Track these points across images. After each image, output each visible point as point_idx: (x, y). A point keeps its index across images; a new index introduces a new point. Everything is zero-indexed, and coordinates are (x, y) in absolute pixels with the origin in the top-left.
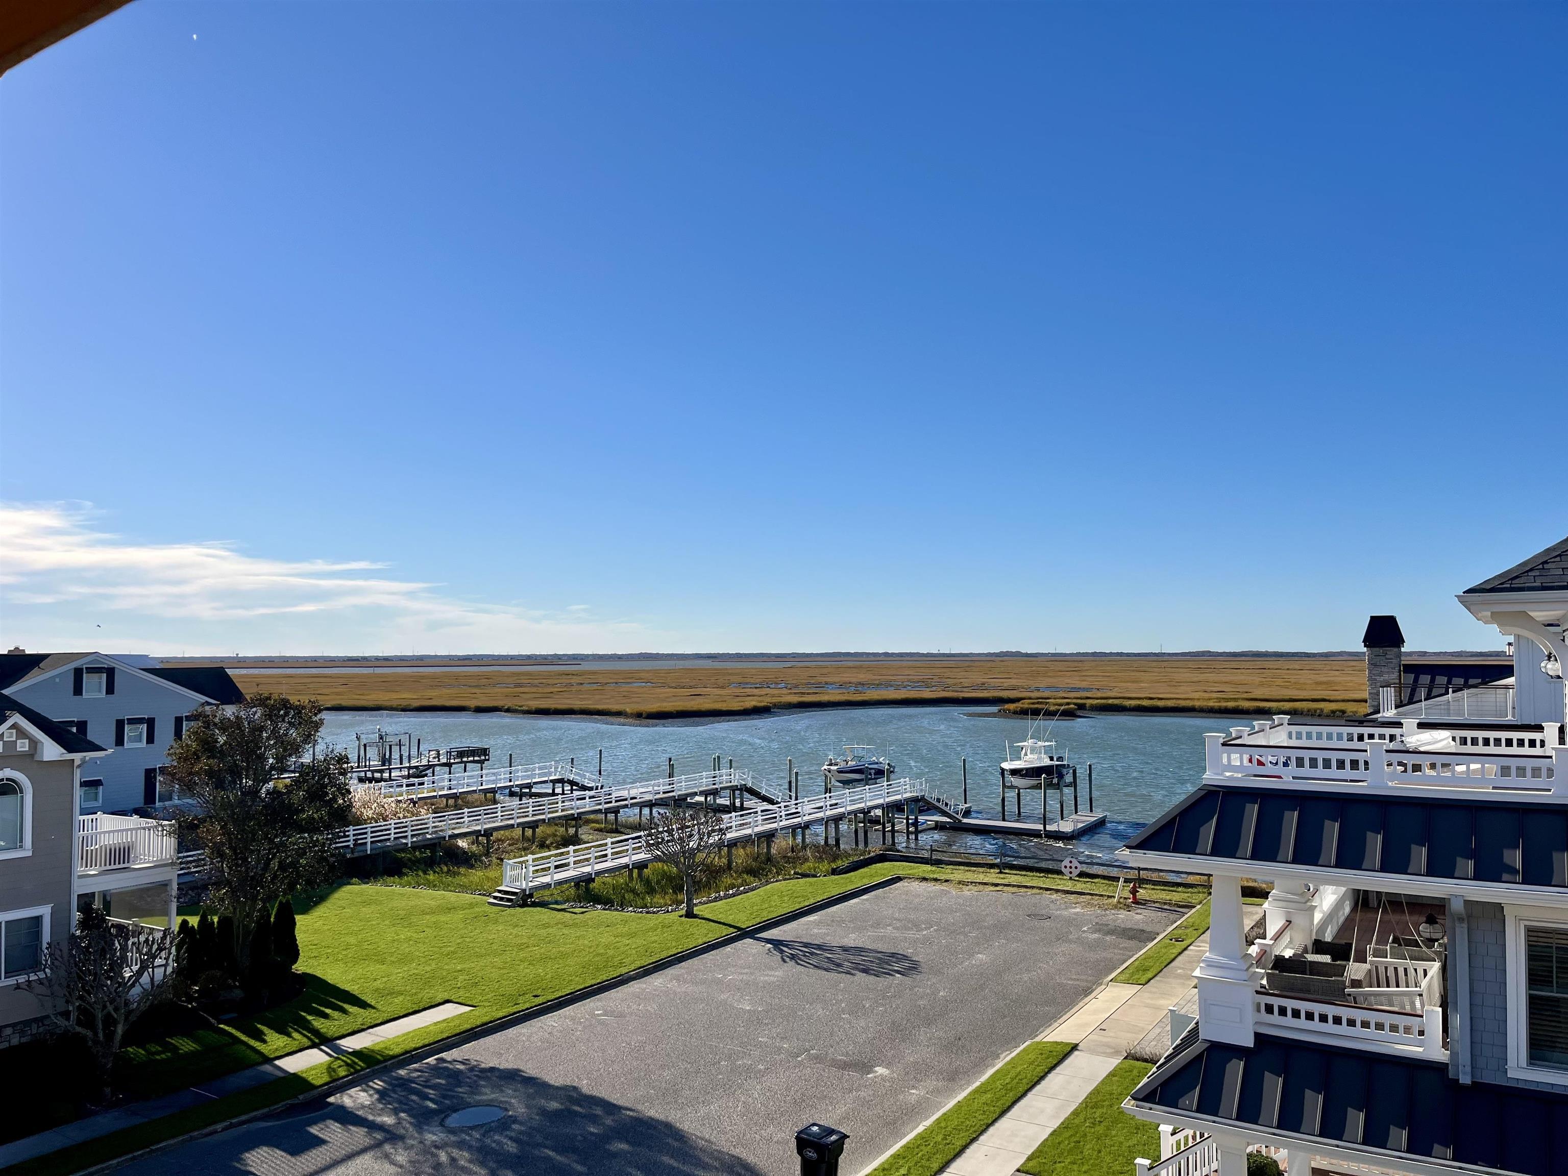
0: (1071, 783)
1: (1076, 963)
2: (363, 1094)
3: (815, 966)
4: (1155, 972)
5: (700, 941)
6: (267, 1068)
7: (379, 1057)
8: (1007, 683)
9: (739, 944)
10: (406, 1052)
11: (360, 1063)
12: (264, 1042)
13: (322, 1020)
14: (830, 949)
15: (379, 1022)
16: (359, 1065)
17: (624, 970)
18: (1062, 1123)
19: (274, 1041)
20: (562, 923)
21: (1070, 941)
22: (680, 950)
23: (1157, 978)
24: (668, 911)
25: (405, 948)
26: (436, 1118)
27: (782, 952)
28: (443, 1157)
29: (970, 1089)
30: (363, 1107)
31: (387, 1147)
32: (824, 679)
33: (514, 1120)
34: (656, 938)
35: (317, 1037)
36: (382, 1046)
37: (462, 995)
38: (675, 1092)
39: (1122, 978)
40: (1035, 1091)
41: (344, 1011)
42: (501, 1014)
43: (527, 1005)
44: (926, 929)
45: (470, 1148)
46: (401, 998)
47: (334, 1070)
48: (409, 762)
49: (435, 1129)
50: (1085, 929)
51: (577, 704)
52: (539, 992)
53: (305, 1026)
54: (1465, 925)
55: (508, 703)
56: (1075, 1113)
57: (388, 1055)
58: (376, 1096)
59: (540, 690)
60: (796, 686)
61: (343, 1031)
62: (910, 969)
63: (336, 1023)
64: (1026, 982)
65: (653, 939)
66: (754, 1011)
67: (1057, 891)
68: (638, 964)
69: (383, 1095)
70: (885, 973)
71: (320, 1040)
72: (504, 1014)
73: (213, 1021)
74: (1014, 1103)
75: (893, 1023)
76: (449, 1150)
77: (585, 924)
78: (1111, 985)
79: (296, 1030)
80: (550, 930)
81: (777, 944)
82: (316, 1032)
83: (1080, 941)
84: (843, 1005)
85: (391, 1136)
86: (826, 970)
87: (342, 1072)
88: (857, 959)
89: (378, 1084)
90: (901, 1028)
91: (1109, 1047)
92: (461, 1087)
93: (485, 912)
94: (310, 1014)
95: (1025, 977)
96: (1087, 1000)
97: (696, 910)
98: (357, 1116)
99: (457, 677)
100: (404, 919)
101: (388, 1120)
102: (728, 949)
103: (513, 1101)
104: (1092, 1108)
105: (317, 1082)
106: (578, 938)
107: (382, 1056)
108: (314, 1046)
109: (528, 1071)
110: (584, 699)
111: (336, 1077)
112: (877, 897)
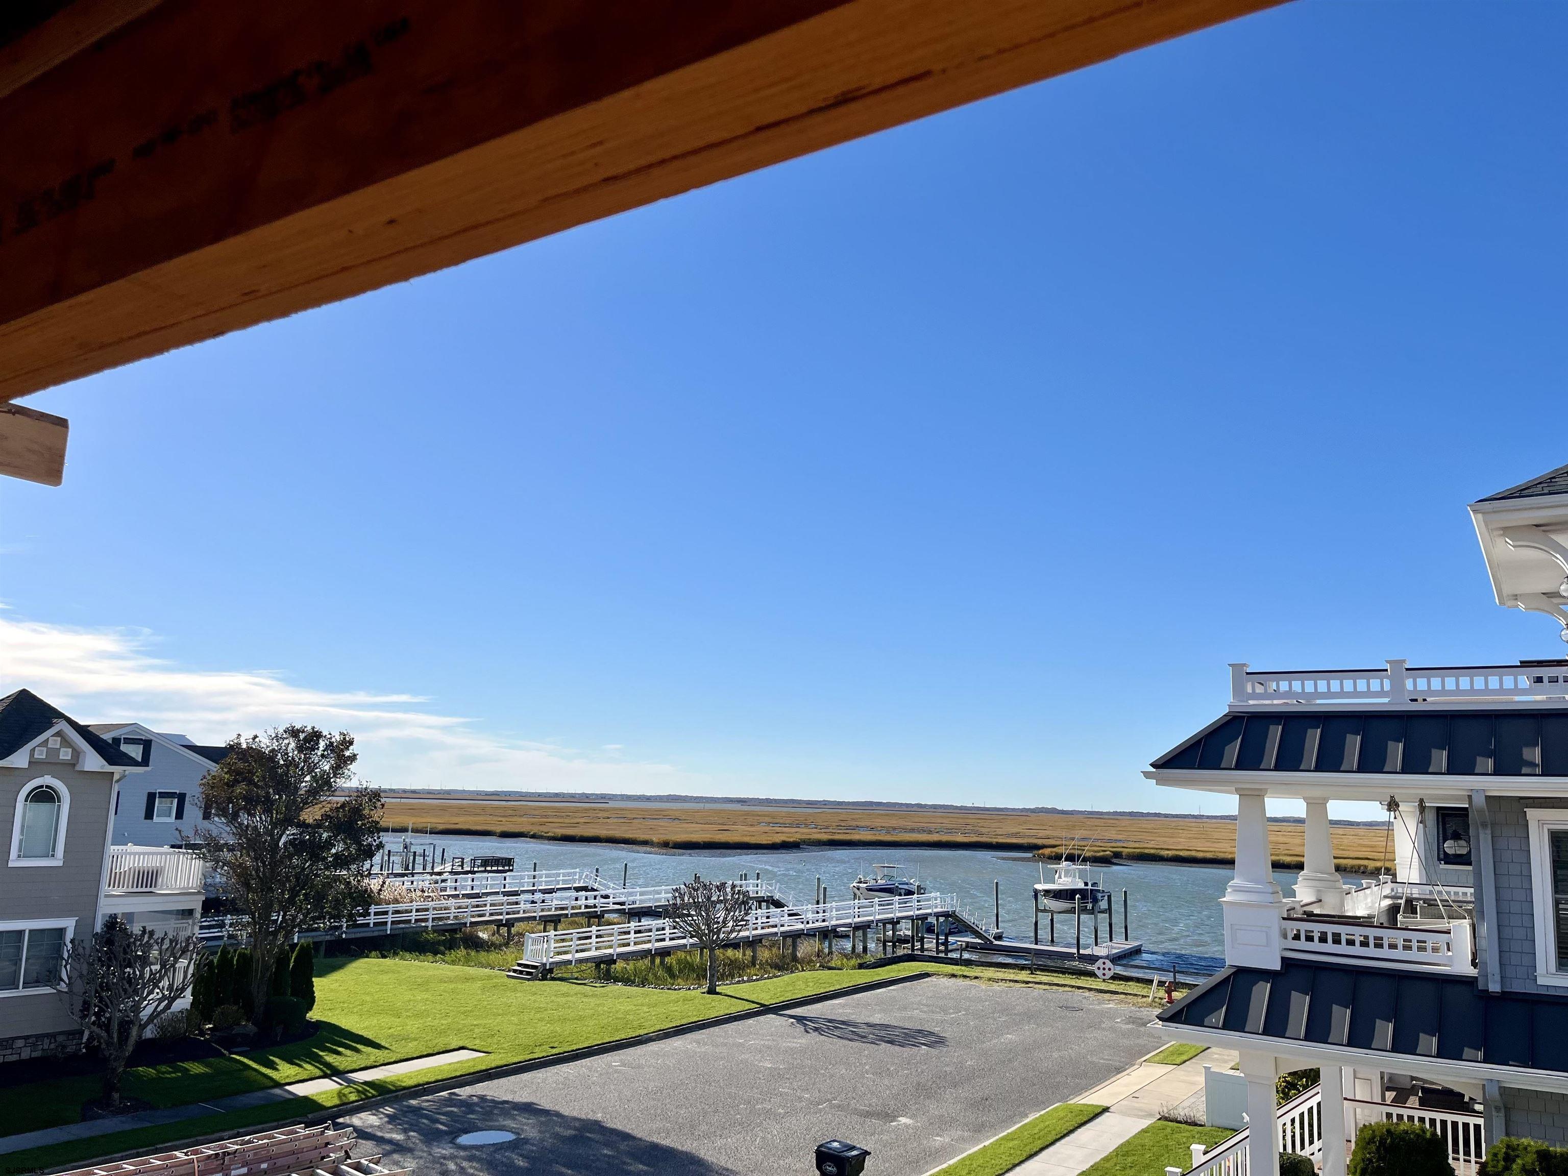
0: (1106, 910)
1: (1109, 1047)
2: (372, 1117)
3: (839, 1037)
4: (1190, 1056)
5: (722, 1013)
6: (277, 1091)
7: (390, 1087)
8: (1042, 833)
9: (761, 1018)
10: (419, 1085)
11: (371, 1091)
12: (277, 1070)
13: (335, 1056)
14: (855, 1025)
15: (392, 1060)
16: (370, 1093)
17: (642, 1032)
18: (1092, 1166)
19: (285, 1071)
20: (582, 994)
21: (1104, 1029)
22: (701, 1019)
23: (1193, 1060)
24: (689, 989)
25: (421, 1007)
26: (446, 1137)
27: (805, 1025)
28: (452, 1166)
29: (997, 1137)
30: (372, 1126)
31: (396, 1156)
32: (854, 823)
33: (526, 1141)
34: (677, 1008)
35: (328, 1068)
36: (394, 1078)
37: (478, 1044)
38: (692, 1126)
39: (1157, 1059)
40: (1063, 1141)
41: (357, 1051)
42: (516, 1060)
43: (544, 1054)
44: (953, 1013)
45: (479, 1160)
46: (415, 1043)
47: (344, 1095)
48: (433, 868)
49: (445, 1146)
50: (1118, 1020)
51: (603, 832)
52: (555, 1045)
53: (316, 1059)
54: (1489, 831)
55: (534, 830)
56: (1106, 1159)
57: (401, 1086)
58: (386, 1119)
59: (567, 821)
60: (827, 828)
61: (355, 1066)
62: (936, 1042)
63: (349, 1059)
64: (1056, 1059)
65: (674, 1009)
66: (775, 1069)
67: (1090, 989)
68: (658, 1027)
69: (392, 1119)
70: (912, 1045)
71: (332, 1072)
72: (520, 1060)
73: (225, 1052)
74: (1042, 1149)
75: (919, 1084)
76: (458, 1161)
77: (605, 995)
78: (1144, 1065)
79: (308, 1062)
80: (570, 999)
81: (800, 1019)
82: (328, 1065)
83: (1113, 1029)
84: (867, 1067)
85: (399, 1148)
86: (850, 1040)
87: (353, 1097)
88: (883, 1033)
89: (389, 1110)
90: (926, 1088)
91: (1141, 1110)
92: (472, 1114)
93: (504, 982)
94: (322, 1051)
95: (1056, 1055)
96: (1119, 1076)
97: (718, 989)
98: (366, 1132)
99: (484, 809)
100: (424, 985)
101: (398, 1137)
102: (751, 1021)
103: (525, 1128)
104: (1123, 1156)
105: (328, 1104)
106: (598, 1005)
107: (394, 1086)
108: (325, 1076)
109: (542, 1104)
110: (612, 829)
111: (346, 1101)
112: (904, 988)
